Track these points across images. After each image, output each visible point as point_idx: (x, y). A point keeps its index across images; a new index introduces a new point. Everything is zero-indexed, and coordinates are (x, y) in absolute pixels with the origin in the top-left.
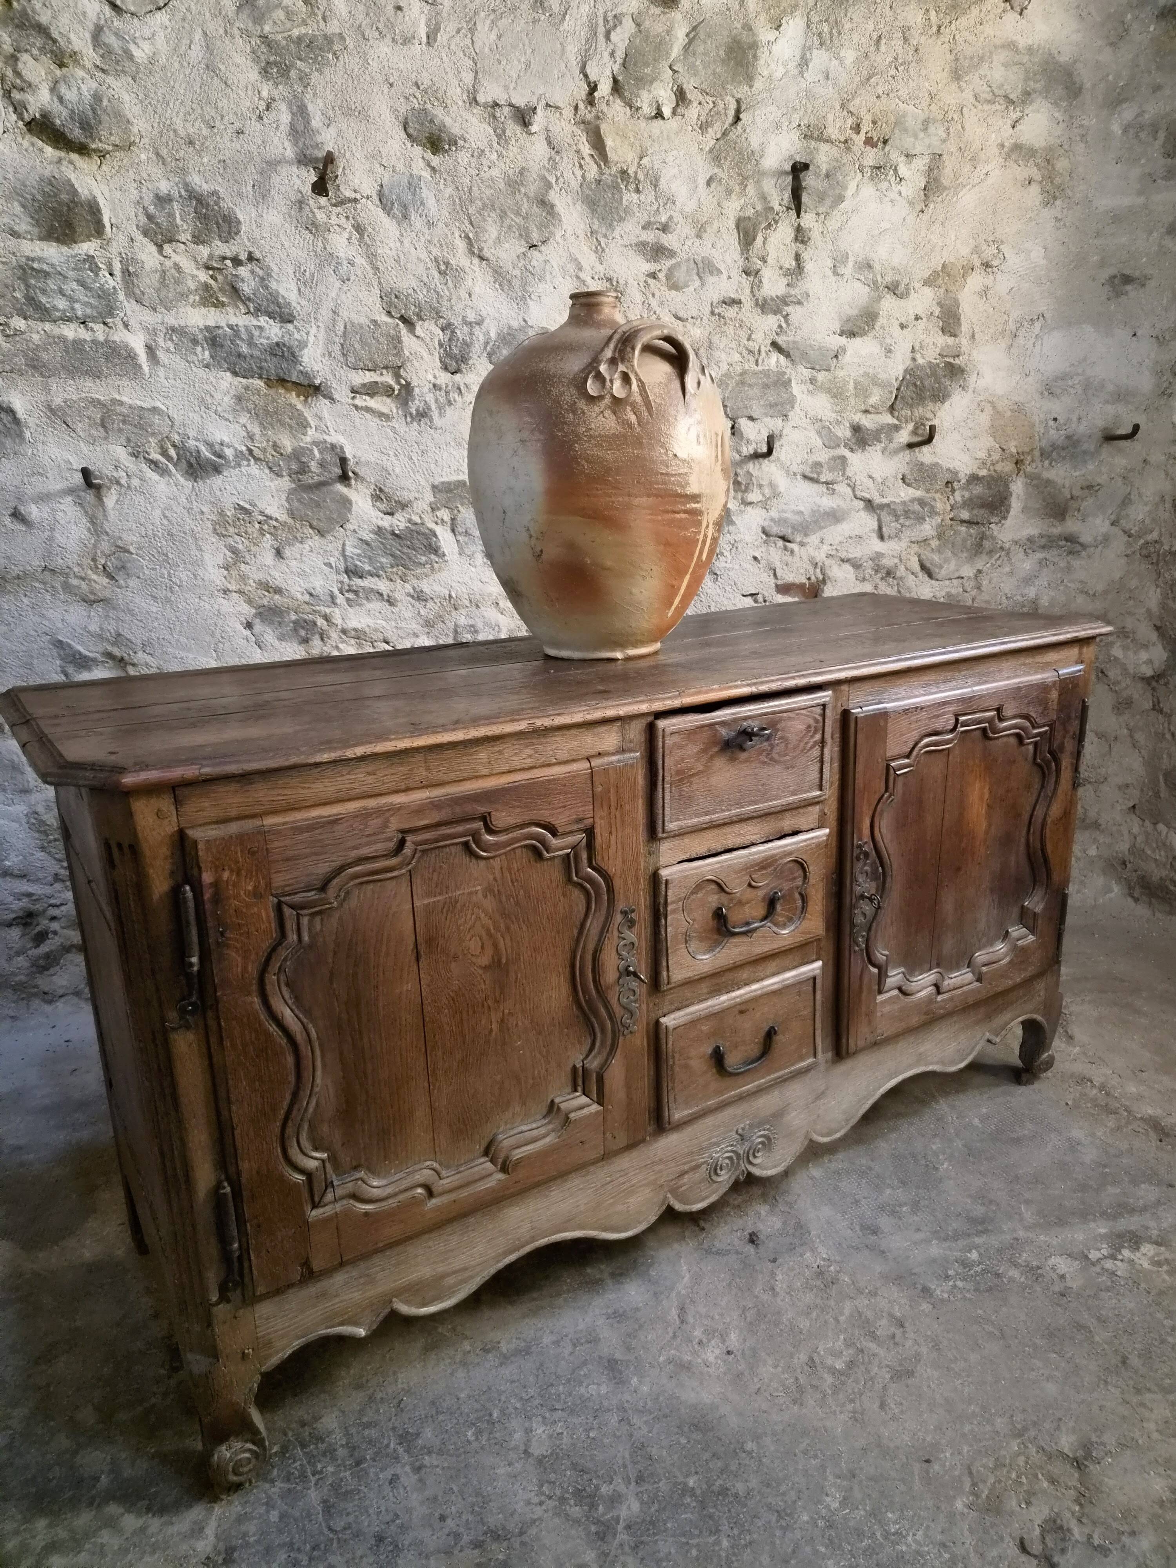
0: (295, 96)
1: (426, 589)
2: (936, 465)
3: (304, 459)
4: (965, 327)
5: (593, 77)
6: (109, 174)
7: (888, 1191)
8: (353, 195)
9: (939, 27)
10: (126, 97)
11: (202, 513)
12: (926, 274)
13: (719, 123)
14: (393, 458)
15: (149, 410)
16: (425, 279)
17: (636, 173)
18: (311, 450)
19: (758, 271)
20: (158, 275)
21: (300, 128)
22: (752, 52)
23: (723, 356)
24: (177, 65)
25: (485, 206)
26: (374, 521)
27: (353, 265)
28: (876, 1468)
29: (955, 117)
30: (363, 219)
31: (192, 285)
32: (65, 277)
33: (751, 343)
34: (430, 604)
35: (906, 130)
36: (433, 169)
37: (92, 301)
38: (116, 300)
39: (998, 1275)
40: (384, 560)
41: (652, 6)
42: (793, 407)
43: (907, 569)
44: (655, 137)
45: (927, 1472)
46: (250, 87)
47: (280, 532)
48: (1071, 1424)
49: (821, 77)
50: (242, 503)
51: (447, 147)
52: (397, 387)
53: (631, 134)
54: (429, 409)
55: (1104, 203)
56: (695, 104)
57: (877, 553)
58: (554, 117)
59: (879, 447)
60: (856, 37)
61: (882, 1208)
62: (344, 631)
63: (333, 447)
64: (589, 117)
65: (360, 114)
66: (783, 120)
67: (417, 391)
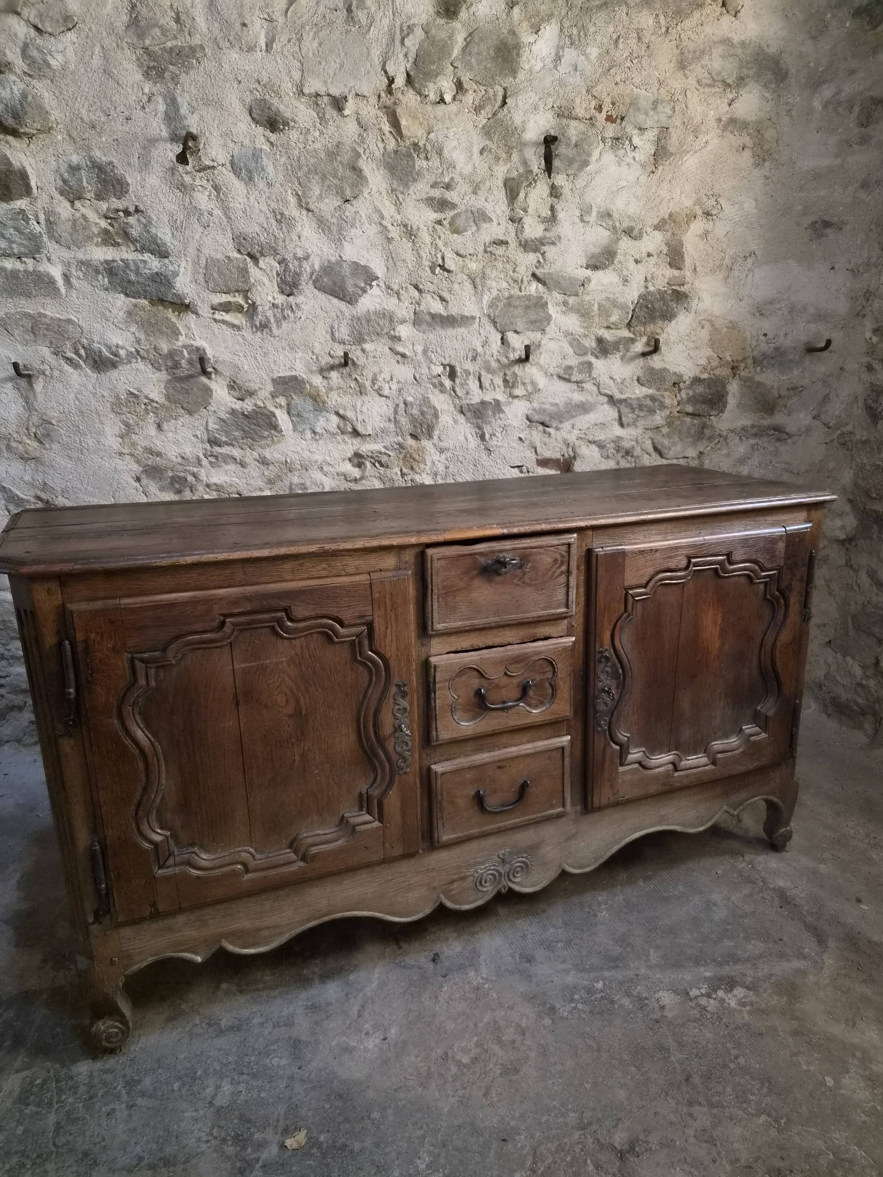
0: (169, 92)
1: (268, 455)
2: (665, 369)
3: (176, 358)
4: (688, 262)
5: (391, 73)
6: (35, 150)
7: (552, 930)
8: (211, 164)
9: (668, 28)
10: (46, 95)
11: (103, 396)
12: (656, 221)
13: (489, 107)
14: (243, 359)
15: (64, 320)
16: (265, 225)
17: (425, 145)
18: (182, 352)
19: (521, 219)
20: (70, 223)
21: (172, 115)
22: (515, 51)
23: (494, 284)
24: (82, 70)
25: (310, 171)
26: (230, 404)
27: (211, 215)
28: (464, 1141)
29: (680, 98)
30: (219, 180)
31: (96, 230)
32: (5, 225)
33: (516, 274)
34: (271, 467)
35: (638, 109)
36: (272, 143)
37: (24, 242)
38: (41, 242)
39: (612, 1002)
40: (236, 434)
41: (438, 19)
42: (549, 324)
43: (643, 450)
44: (439, 118)
45: (502, 1149)
46: (135, 86)
47: (160, 411)
48: (628, 1124)
49: (571, 69)
50: (132, 390)
51: (282, 127)
52: (246, 306)
53: (420, 116)
54: (269, 322)
55: (807, 164)
56: (471, 92)
57: (617, 437)
58: (362, 104)
59: (618, 355)
60: (599, 38)
61: (542, 943)
62: (208, 486)
63: (198, 349)
64: (389, 103)
65: (217, 104)
66: (540, 103)
67: (260, 309)
